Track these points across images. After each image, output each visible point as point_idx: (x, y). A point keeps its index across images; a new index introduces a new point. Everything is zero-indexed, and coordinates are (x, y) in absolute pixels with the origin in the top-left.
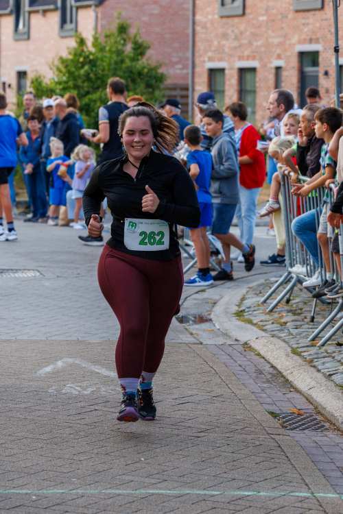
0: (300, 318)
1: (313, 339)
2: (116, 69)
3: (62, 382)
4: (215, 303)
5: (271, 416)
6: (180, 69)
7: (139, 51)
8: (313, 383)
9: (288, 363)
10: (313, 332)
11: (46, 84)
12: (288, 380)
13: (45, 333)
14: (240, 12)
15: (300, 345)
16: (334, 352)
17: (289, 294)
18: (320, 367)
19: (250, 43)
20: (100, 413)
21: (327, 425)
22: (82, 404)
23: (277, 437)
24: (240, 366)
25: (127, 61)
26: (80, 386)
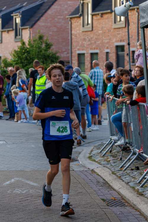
0: (115, 158)
1: (121, 168)
2: (38, 55)
3: (13, 188)
4: (80, 153)
5: (102, 201)
6: (66, 54)
7: (48, 47)
8: (121, 186)
9: (110, 178)
10: (121, 164)
11: (9, 61)
12: (110, 185)
13: (7, 168)
14: (91, 29)
15: (115, 170)
16: (130, 173)
17: (111, 148)
18: (124, 180)
19: (95, 42)
20: (29, 201)
21: (126, 204)
22: (22, 197)
23: (104, 210)
24: (90, 179)
25: (43, 51)
26: (21, 190)
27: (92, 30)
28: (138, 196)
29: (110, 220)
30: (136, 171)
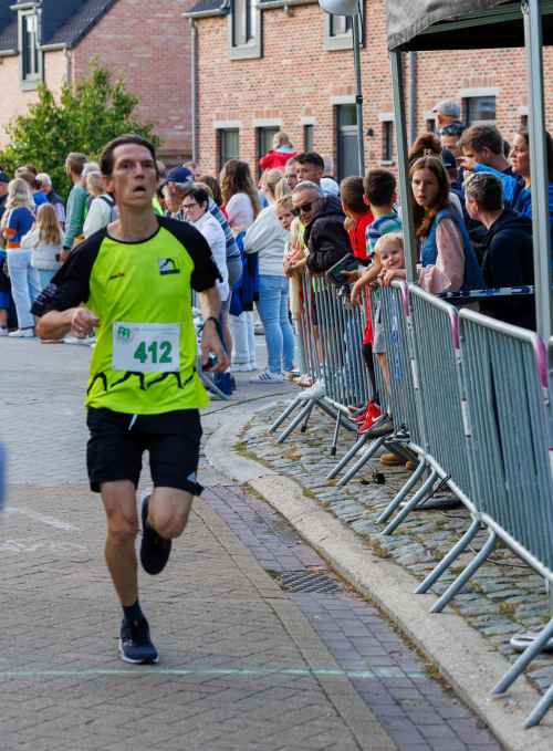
0: (318, 450)
1: (333, 477)
2: (92, 132)
4: (211, 434)
7: (123, 107)
8: (327, 533)
9: (296, 508)
10: (332, 468)
12: (295, 530)
14: (258, 55)
15: (314, 485)
16: (358, 493)
17: (304, 419)
18: (337, 513)
21: (340, 585)
22: (24, 565)
23: (272, 602)
25: (108, 120)
26: (23, 542)
27: (262, 56)
28: (375, 562)
29: (286, 630)
30: (377, 488)
